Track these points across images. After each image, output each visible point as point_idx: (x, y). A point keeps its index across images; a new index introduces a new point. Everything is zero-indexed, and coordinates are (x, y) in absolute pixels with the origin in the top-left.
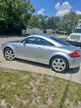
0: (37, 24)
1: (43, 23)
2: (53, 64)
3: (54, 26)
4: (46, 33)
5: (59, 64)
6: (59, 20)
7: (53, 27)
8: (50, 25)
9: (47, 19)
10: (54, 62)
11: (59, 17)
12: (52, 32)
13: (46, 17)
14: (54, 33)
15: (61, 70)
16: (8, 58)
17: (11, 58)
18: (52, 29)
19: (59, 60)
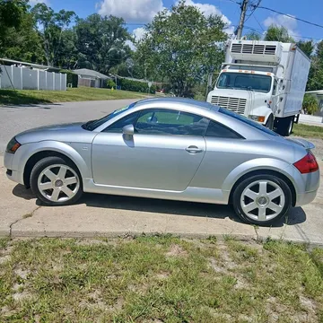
0: (31, 46)
1: (55, 42)
2: (242, 198)
3: (103, 55)
4: (75, 85)
5: (262, 199)
6: (121, 30)
7: (98, 61)
8: (88, 53)
9: (69, 27)
10: (247, 192)
11: (120, 21)
12: (97, 83)
13: (65, 17)
14: (104, 84)
15: (269, 217)
16: (49, 197)
17: (62, 194)
18: (98, 70)
19: (263, 184)
